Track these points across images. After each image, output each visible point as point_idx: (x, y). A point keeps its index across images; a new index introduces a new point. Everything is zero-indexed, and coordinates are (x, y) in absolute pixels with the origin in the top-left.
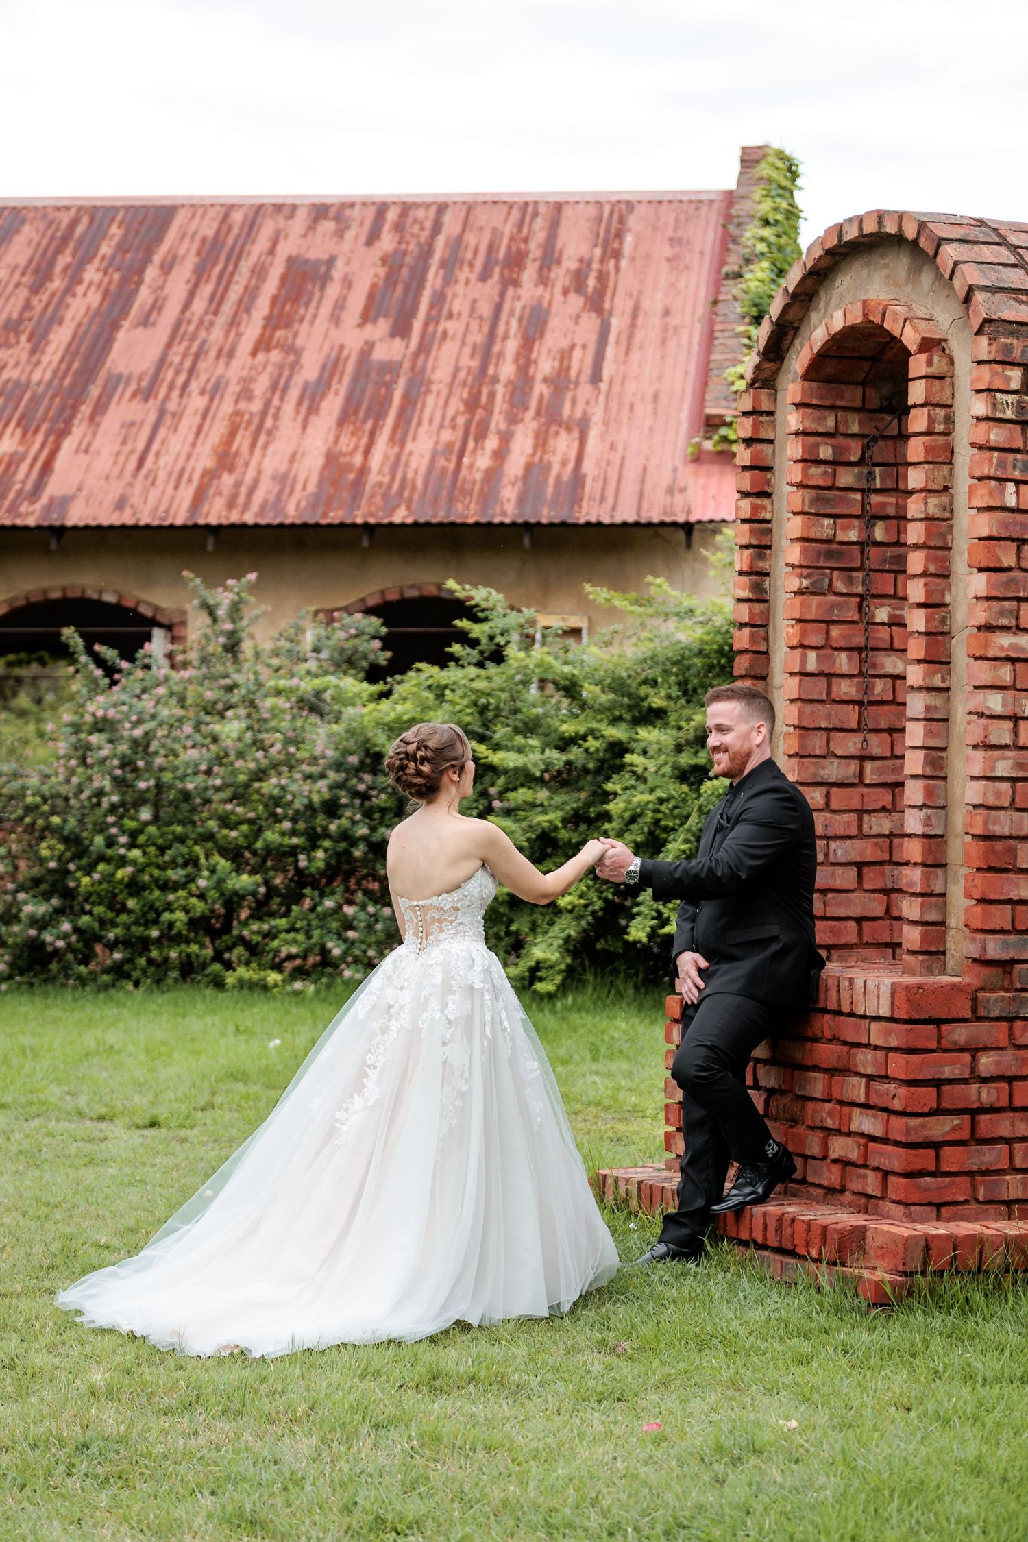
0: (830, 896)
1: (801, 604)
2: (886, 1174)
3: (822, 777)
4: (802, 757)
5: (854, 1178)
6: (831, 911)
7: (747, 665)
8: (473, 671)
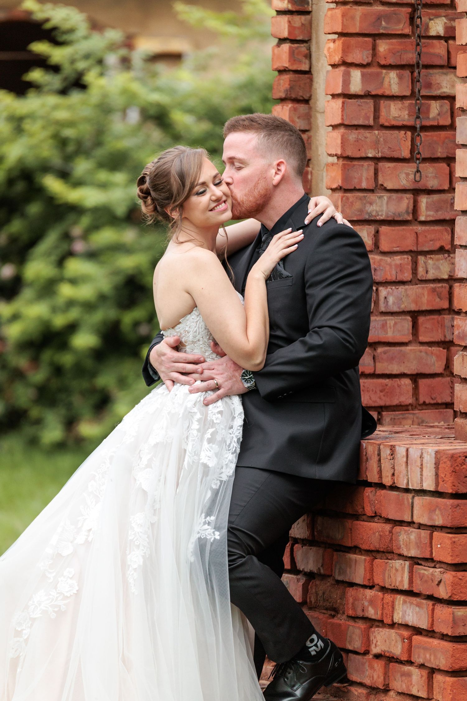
0: (380, 350)
1: (343, 16)
2: (432, 671)
3: (370, 214)
4: (346, 191)
5: (398, 676)
6: (381, 368)
7: (287, 86)
8: (52, 100)
